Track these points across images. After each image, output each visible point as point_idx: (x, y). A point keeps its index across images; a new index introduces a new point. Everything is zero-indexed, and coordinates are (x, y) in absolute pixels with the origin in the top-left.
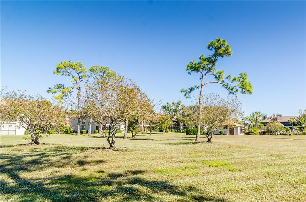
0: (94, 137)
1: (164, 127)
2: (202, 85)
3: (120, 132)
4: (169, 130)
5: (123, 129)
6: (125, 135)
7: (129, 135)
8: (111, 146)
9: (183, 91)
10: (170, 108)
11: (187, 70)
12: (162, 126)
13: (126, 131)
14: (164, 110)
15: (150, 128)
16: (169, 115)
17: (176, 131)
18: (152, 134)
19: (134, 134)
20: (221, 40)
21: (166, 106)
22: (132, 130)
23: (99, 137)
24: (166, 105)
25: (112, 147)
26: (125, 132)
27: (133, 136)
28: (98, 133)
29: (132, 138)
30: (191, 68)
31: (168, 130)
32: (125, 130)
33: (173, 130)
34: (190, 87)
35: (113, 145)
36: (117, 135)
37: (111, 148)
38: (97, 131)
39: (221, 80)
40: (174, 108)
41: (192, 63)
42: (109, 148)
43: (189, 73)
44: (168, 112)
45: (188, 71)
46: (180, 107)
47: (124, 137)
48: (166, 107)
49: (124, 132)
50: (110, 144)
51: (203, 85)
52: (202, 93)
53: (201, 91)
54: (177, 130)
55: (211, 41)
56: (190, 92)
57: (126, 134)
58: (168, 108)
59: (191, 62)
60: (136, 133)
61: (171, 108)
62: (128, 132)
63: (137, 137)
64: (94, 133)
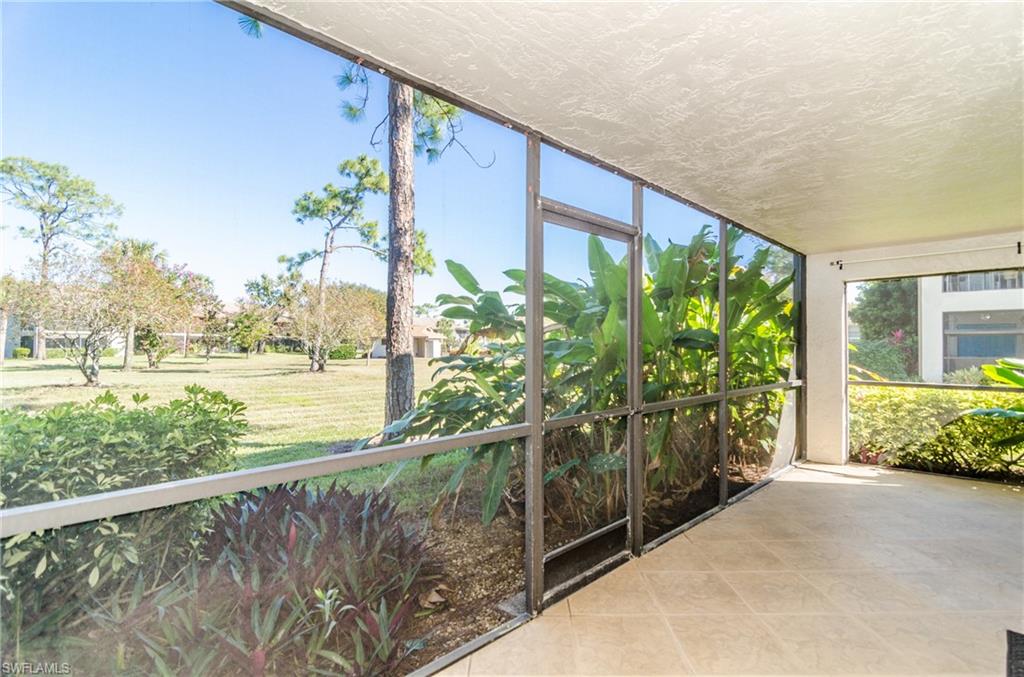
0: (17, 368)
1: (250, 341)
2: (326, 251)
3: (111, 354)
4: (268, 347)
5: (120, 346)
6: (125, 362)
7: (142, 360)
8: (90, 381)
9: (283, 261)
10: (270, 290)
11: (296, 212)
12: (244, 337)
13: (131, 352)
14: (255, 293)
15: (204, 341)
16: (269, 307)
17: (289, 351)
18: (211, 357)
19: (153, 360)
20: (369, 159)
21: (261, 283)
22: (148, 347)
23: (34, 369)
24: (260, 281)
25: (92, 382)
26: (126, 352)
27: (150, 366)
28: (31, 355)
29: (149, 369)
30: (305, 209)
31: (263, 347)
32: (126, 348)
33: (282, 347)
34: (302, 251)
35: (94, 379)
36: (103, 361)
37: (90, 384)
38: (27, 351)
39: (372, 241)
40: (282, 289)
41: (306, 198)
42: (85, 385)
43: (300, 220)
44: (266, 299)
45: (297, 216)
46: (299, 288)
47: (121, 368)
48: (258, 285)
49: (123, 353)
50: (87, 376)
51: (329, 250)
52: (326, 267)
53: (324, 264)
54: (294, 348)
55: (346, 159)
56: (300, 264)
57: (128, 359)
58: (266, 289)
59: (306, 196)
60: (162, 354)
61: (275, 289)
62: (136, 354)
63: (161, 367)
64: (15, 356)
